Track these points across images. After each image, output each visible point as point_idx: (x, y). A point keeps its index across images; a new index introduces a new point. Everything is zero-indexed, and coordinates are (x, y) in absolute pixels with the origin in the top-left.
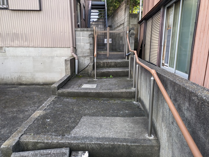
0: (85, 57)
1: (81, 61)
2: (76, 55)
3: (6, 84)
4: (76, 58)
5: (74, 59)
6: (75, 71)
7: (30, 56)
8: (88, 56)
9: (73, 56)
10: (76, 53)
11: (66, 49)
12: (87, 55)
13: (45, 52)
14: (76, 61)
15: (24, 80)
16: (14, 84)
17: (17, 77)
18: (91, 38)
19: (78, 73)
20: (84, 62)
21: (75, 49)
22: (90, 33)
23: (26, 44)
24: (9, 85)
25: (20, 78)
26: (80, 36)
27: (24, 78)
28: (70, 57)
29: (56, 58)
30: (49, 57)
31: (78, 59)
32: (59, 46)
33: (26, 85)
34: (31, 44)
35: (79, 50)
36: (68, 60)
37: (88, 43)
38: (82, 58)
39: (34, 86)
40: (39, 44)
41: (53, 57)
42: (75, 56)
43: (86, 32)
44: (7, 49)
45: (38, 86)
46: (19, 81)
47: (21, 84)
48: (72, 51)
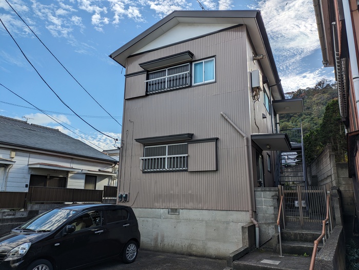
0: (269, 224)
1: (263, 229)
2: (257, 221)
3: (175, 253)
4: (257, 226)
5: (254, 226)
6: (255, 243)
7: (202, 220)
8: (272, 223)
9: (252, 222)
10: (256, 219)
11: (244, 213)
12: (271, 221)
13: (220, 215)
14: (257, 229)
15: (195, 250)
16: (183, 254)
17: (187, 244)
18: (276, 200)
19: (260, 247)
20: (267, 231)
21: (255, 213)
22: (273, 193)
23: (200, 206)
24: (179, 254)
25: (190, 246)
26: (261, 197)
27: (194, 246)
28: (249, 223)
29: (231, 224)
30: (224, 222)
31: (259, 227)
32: (235, 209)
33: (196, 256)
34: (205, 206)
35: (260, 215)
36: (246, 227)
37: (272, 206)
38: (265, 226)
39: (205, 259)
40: (213, 206)
41: (228, 223)
42: (255, 222)
43: (268, 192)
44: (181, 211)
45: (210, 260)
46: (190, 251)
47: (191, 255)
48: (251, 216)
